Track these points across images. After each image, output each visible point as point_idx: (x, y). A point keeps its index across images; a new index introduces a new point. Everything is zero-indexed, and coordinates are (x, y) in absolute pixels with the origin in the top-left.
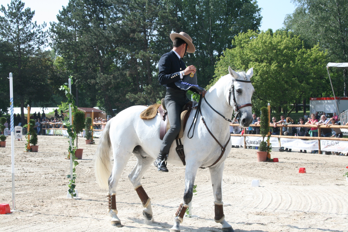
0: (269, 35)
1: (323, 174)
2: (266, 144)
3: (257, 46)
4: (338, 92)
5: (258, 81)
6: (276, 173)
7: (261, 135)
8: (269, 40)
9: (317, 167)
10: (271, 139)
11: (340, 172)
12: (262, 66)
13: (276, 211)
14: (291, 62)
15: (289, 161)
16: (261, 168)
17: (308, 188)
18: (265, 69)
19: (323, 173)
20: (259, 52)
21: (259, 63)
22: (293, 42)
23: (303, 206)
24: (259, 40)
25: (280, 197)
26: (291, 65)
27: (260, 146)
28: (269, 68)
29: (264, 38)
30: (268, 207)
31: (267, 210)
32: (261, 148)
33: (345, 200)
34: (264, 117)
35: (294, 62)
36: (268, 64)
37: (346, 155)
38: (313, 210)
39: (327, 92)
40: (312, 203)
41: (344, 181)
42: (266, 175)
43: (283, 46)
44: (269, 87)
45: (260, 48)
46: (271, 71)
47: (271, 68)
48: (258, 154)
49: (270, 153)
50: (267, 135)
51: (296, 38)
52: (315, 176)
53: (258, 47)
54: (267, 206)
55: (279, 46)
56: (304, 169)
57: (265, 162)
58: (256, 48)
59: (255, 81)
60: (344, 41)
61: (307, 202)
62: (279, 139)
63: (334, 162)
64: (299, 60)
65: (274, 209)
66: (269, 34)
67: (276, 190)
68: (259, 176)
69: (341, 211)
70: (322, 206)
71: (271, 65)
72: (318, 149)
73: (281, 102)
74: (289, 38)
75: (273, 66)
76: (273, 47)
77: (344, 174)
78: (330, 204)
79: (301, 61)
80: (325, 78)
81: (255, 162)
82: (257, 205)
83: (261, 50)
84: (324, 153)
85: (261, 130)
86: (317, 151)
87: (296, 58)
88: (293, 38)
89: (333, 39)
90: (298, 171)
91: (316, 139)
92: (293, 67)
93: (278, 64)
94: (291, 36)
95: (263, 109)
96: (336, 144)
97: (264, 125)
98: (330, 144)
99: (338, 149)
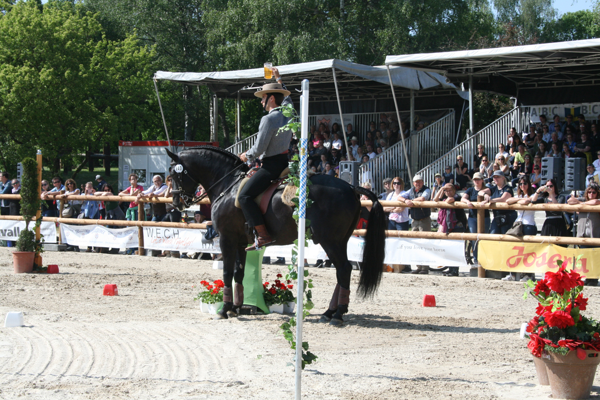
0: (35, 9)
1: (152, 296)
2: (34, 235)
3: (11, 29)
4: (173, 132)
5: (11, 104)
6: (56, 297)
7: (22, 217)
8: (36, 20)
9: (138, 282)
10: (43, 225)
11: (185, 291)
12: (21, 73)
13: (64, 380)
14: (81, 66)
15: (80, 271)
16: (22, 286)
17: (125, 327)
18: (26, 78)
19: (153, 294)
20: (15, 43)
21: (15, 66)
22: (85, 25)
23: (118, 365)
24: (14, 18)
25: (69, 348)
26: (80, 73)
27: (21, 240)
28: (35, 76)
29: (25, 14)
30: (46, 371)
31: (44, 377)
32: (22, 245)
33: (202, 350)
34: (29, 178)
35: (87, 66)
36: (33, 69)
37: (193, 257)
38: (140, 373)
39: (152, 130)
40: (136, 358)
41: (195, 311)
42: (34, 301)
43: (65, 33)
44: (35, 118)
45: (17, 34)
46: (39, 84)
47: (41, 78)
48: (16, 257)
49: (41, 254)
50: (35, 218)
51: (91, 17)
52: (136, 301)
53: (12, 32)
54: (43, 368)
55: (56, 31)
56: (115, 286)
57: (30, 275)
58: (8, 35)
59: (5, 103)
60: (186, 30)
61: (126, 356)
62: (57, 224)
63: (171, 271)
64: (96, 64)
65: (59, 375)
66: (36, 7)
67: (60, 332)
68: (21, 305)
69: (196, 374)
70: (157, 363)
71: (40, 71)
72: (137, 246)
73: (60, 148)
74: (77, 17)
75: (45, 74)
76: (46, 35)
77: (196, 297)
78: (174, 359)
79: (101, 66)
80: (147, 103)
81: (8, 273)
82: (21, 368)
83: (18, 38)
84: (150, 254)
85: (22, 205)
86: (137, 249)
87: (92, 59)
88: (84, 18)
89: (164, 25)
90: (102, 291)
91: (135, 225)
92: (86, 77)
93: (55, 69)
94: (80, 12)
95: (27, 162)
96: (174, 234)
97: (28, 196)
98: (162, 235)
99: (178, 244)
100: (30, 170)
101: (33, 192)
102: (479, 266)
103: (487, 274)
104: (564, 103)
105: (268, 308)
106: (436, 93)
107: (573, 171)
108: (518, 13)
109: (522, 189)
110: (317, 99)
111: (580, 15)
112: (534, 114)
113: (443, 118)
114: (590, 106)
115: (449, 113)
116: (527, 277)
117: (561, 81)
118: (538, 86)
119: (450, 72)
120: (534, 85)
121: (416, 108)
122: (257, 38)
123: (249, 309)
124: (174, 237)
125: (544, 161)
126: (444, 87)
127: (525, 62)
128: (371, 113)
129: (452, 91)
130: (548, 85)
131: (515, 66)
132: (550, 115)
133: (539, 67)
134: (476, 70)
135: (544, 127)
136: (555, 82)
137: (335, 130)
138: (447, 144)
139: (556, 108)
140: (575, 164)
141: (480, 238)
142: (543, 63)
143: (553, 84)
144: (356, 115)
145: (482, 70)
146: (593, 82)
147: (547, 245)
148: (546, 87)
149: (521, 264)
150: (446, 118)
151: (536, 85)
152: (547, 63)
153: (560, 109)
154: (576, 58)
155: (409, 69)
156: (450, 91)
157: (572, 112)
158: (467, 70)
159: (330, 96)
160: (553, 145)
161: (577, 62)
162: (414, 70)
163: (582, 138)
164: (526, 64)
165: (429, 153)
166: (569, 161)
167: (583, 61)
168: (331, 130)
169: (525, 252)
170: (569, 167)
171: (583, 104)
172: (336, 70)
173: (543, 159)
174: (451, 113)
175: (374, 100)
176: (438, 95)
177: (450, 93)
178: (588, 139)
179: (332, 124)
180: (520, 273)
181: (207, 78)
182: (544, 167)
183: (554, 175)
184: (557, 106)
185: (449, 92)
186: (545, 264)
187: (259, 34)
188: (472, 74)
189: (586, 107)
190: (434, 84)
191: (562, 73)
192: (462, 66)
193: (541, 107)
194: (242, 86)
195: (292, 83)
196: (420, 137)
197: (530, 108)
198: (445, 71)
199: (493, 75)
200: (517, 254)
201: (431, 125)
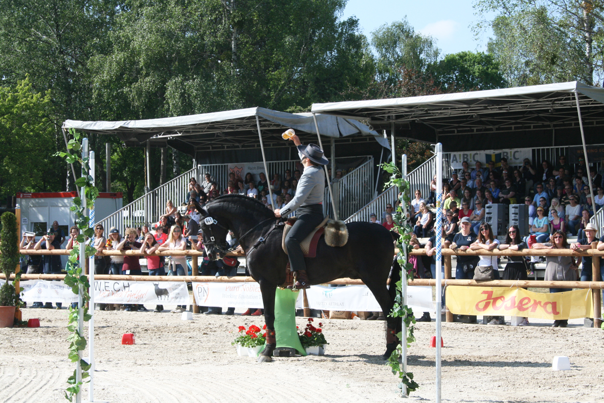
2: (13, 290)
15: (57, 325)
32: (3, 299)
34: (9, 232)
95: (7, 217)
96: (125, 287)
97: (8, 251)
98: (111, 289)
99: (129, 297)
100: (10, 224)
101: (13, 246)
102: (447, 311)
103: (455, 318)
104: (484, 149)
105: (305, 350)
106: (353, 141)
107: (517, 217)
108: (400, 54)
109: (484, 235)
110: (227, 147)
111: (463, 56)
112: (454, 160)
113: (362, 166)
114: (511, 152)
115: (367, 161)
116: (494, 320)
117: (481, 127)
118: (457, 132)
119: (373, 119)
120: (453, 132)
121: (336, 156)
122: (147, 83)
123: (289, 352)
124: (124, 290)
125: (488, 207)
126: (364, 134)
127: (448, 109)
128: (286, 161)
129: (369, 138)
130: (468, 131)
131: (438, 113)
132: (471, 161)
133: (462, 113)
134: (398, 117)
135: (466, 174)
136: (475, 129)
137: (248, 180)
138: (367, 192)
139: (477, 154)
140: (520, 210)
141: (448, 283)
142: (467, 110)
143: (473, 131)
144: (270, 163)
145: (404, 117)
146: (513, 128)
147: (516, 289)
148: (466, 133)
149: (490, 307)
150: (365, 166)
151: (456, 132)
152: (470, 110)
153: (481, 156)
154: (499, 105)
155: (329, 116)
156: (368, 138)
157: (493, 159)
158: (389, 117)
159: (242, 144)
160: (478, 192)
161: (500, 109)
162: (334, 117)
163: (506, 184)
164: (449, 111)
165: (350, 201)
166: (513, 207)
167: (507, 107)
168: (244, 179)
169: (493, 296)
170: (513, 214)
171: (504, 150)
172: (259, 117)
173: (487, 205)
174: (370, 160)
175: (289, 148)
176: (355, 142)
177: (368, 140)
178: (512, 185)
179: (245, 174)
180: (487, 316)
181: (121, 127)
182: (488, 213)
183: (498, 221)
184: (478, 152)
185: (366, 139)
186: (515, 307)
187: (148, 79)
188: (394, 121)
189: (507, 153)
190: (354, 131)
191: (483, 119)
192: (384, 113)
193: (462, 153)
194: (152, 134)
195: (205, 131)
196: (341, 185)
197: (450, 154)
198: (369, 118)
199: (416, 122)
200: (486, 298)
201: (351, 173)
